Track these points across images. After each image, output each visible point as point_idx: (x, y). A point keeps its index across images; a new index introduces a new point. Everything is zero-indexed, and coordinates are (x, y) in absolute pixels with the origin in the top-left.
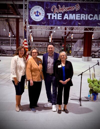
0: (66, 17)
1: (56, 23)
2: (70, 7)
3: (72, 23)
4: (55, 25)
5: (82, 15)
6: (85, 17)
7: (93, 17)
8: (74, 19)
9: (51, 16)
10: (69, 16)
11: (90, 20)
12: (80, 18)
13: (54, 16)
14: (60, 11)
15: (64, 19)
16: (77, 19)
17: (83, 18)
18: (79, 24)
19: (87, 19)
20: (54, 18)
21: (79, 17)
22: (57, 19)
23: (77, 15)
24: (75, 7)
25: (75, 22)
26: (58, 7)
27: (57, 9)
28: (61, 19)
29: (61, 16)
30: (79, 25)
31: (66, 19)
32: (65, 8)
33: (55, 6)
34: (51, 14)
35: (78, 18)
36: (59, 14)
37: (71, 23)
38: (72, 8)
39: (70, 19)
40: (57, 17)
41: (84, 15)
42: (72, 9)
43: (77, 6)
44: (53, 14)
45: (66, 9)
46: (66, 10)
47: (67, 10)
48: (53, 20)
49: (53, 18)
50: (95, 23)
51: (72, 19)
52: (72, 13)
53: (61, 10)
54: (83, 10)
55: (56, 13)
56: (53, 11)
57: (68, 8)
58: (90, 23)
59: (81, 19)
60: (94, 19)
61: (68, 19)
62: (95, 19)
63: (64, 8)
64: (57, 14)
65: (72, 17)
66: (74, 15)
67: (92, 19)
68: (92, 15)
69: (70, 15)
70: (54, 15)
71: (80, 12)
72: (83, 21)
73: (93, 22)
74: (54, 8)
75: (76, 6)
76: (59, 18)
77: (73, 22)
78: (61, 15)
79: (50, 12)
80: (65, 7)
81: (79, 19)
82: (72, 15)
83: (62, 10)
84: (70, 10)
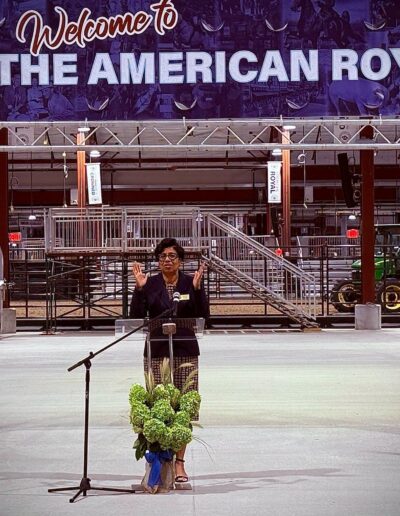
0: (102, 69)
1: (46, 106)
2: (124, 18)
3: (141, 105)
4: (42, 117)
5: (192, 56)
6: (213, 67)
7: (258, 66)
8: (150, 80)
9: (16, 69)
10: (117, 67)
11: (241, 84)
12: (184, 72)
13: (35, 69)
14: (63, 38)
15: (93, 80)
16: (165, 79)
17: (199, 75)
18: (180, 106)
19: (221, 78)
20: (35, 76)
21: (178, 67)
22: (51, 81)
23: (165, 57)
24: (148, 16)
25: (159, 96)
26: (52, 21)
27: (47, 31)
28: (74, 81)
29: (73, 69)
30: (178, 114)
31: (103, 82)
32: (95, 24)
33: (36, 16)
34: (14, 58)
35: (172, 74)
36: (59, 59)
37: (134, 103)
38: (134, 18)
39: (125, 80)
40: (51, 73)
41: (206, 57)
42: (135, 27)
43: (161, 8)
44: (26, 59)
45: (99, 25)
46: (101, 31)
47: (108, 34)
48: (27, 87)
49: (26, 80)
50: (270, 97)
51: (137, 80)
52: (135, 47)
53: (71, 36)
54: (199, 28)
55: (45, 50)
56: (23, 41)
57: (109, 22)
58: (245, 98)
59: (192, 79)
60: (263, 78)
61: (112, 80)
62: (273, 79)
63: (90, 24)
64: (51, 53)
65: (137, 69)
66: (148, 58)
67: (251, 75)
68: (251, 57)
69: (127, 58)
70: (35, 61)
71: (179, 41)
72: (201, 93)
73: (257, 94)
74: (31, 26)
75: (157, 11)
76: (59, 80)
77: (146, 97)
78: (73, 63)
79: (7, 46)
80: (94, 17)
81: (179, 80)
82: (137, 58)
83: (79, 35)
84: (121, 30)
